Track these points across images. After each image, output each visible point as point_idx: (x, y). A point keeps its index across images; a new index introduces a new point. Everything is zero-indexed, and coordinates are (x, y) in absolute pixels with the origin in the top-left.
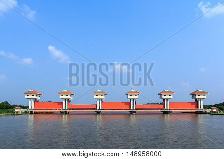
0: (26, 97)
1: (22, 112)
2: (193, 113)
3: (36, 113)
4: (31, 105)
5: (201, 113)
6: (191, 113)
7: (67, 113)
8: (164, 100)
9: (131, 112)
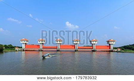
0: (21, 42)
1: (19, 50)
2: (108, 51)
3: (26, 50)
4: (24, 46)
5: (112, 51)
6: (107, 51)
7: (42, 51)
8: (93, 44)
9: (75, 50)
